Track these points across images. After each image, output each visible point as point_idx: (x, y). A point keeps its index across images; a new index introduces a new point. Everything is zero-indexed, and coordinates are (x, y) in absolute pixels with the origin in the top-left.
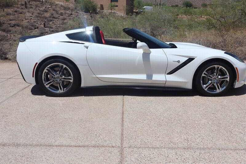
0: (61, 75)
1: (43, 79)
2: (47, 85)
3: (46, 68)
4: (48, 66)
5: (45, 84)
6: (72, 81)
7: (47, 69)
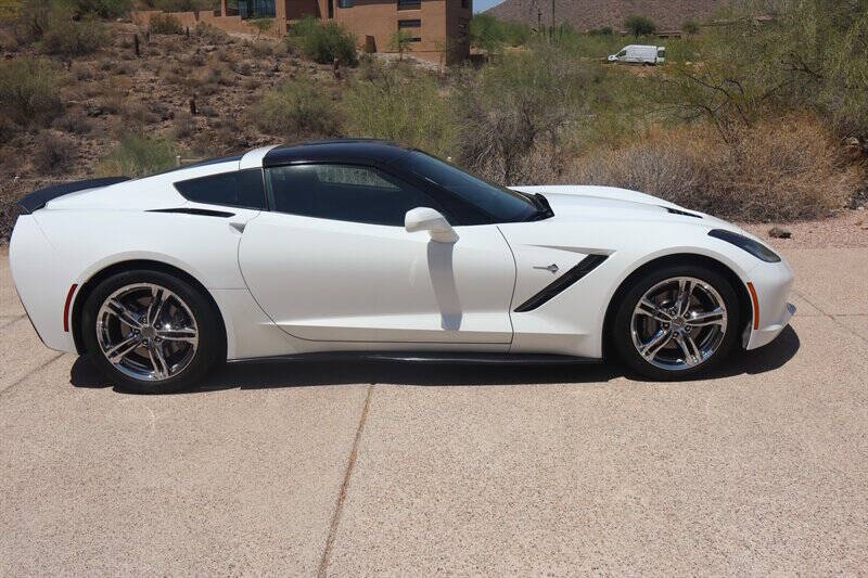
0: (158, 322)
1: (99, 336)
2: (114, 355)
3: (107, 302)
4: (114, 295)
5: (107, 354)
6: (194, 341)
7: (111, 306)
